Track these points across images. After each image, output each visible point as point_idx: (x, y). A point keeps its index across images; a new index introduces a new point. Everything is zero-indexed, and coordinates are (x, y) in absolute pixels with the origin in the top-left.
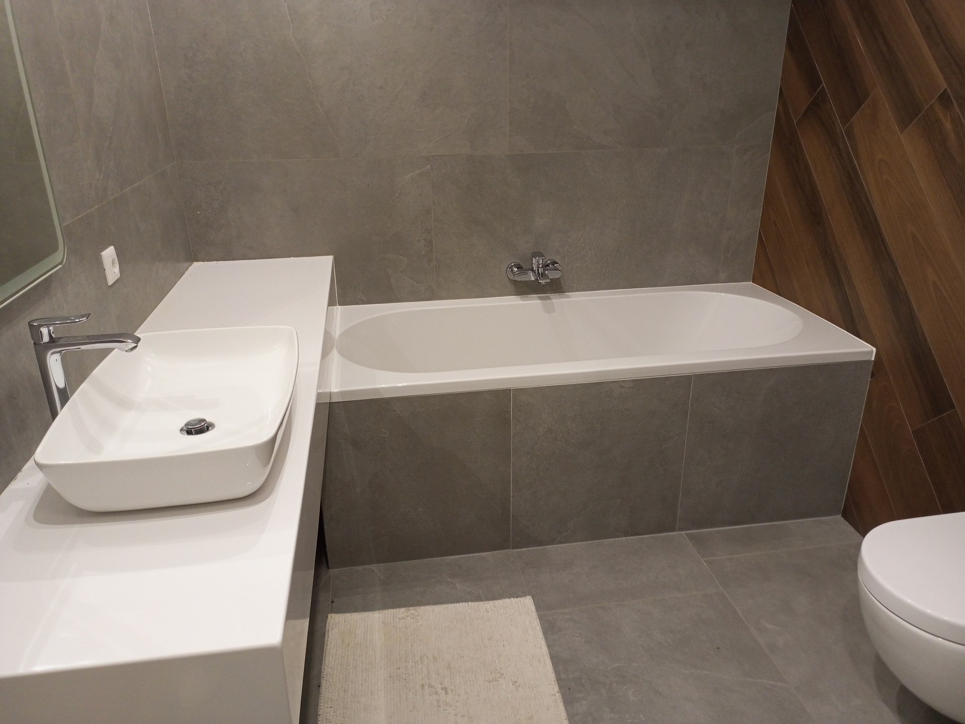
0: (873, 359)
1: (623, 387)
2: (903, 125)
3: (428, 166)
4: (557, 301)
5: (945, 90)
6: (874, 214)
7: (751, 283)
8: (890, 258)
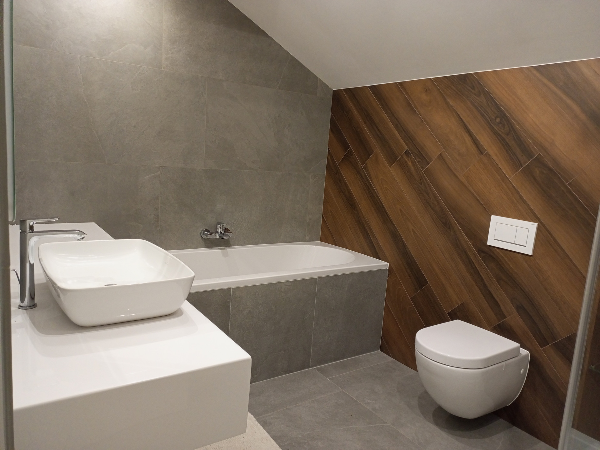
0: (388, 268)
1: (286, 285)
2: (391, 164)
3: (159, 172)
4: (229, 250)
5: (407, 150)
6: (381, 202)
7: (320, 242)
8: (392, 222)
